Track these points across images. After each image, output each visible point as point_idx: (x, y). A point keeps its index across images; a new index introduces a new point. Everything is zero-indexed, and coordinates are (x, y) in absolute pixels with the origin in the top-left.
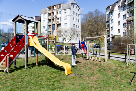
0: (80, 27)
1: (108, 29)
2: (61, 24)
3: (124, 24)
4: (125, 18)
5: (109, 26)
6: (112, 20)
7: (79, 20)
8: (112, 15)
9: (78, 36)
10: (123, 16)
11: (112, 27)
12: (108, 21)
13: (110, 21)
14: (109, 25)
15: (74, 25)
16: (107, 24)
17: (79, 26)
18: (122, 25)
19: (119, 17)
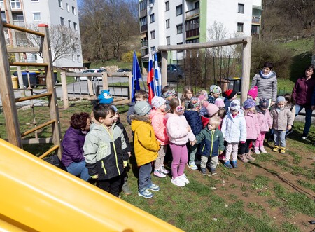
0: (77, 27)
1: (145, 36)
2: (21, 13)
3: (179, 27)
4: (181, 13)
5: (147, 29)
6: (152, 16)
7: (73, 8)
8: (152, 4)
9: (74, 49)
10: (177, 7)
11: (153, 32)
12: (144, 18)
13: (149, 18)
14: (145, 27)
15: (62, 18)
16: (142, 24)
17: (75, 24)
18: (174, 29)
19: (168, 9)
